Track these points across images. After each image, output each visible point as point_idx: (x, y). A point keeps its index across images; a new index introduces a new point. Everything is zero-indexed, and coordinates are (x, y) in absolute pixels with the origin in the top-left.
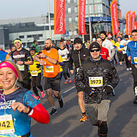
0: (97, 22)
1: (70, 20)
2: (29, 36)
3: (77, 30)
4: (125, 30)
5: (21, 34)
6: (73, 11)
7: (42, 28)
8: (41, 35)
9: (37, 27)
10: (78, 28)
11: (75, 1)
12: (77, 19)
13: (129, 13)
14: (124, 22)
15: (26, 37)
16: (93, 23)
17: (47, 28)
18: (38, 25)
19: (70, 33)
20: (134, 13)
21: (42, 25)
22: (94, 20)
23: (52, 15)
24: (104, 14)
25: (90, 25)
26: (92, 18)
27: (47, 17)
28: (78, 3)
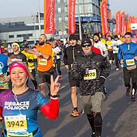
0: (86, 22)
1: (60, 19)
2: (18, 36)
3: (67, 30)
4: (115, 30)
5: (11, 33)
6: (63, 11)
7: (32, 28)
8: (31, 35)
10: (68, 28)
11: (65, 1)
12: (67, 19)
13: (119, 13)
14: (113, 22)
15: (15, 36)
16: (82, 22)
17: (37, 28)
18: (28, 25)
19: (60, 33)
20: (124, 13)
21: (32, 24)
22: (84, 20)
23: (42, 15)
24: (94, 14)
25: (80, 24)
26: (82, 18)
27: (37, 16)
28: (68, 3)
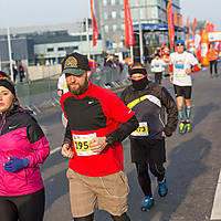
1: (115, 27)
2: (60, 49)
5: (50, 46)
6: (118, 16)
7: (77, 39)
8: (77, 48)
9: (71, 37)
11: (122, 3)
12: (123, 27)
14: (186, 31)
15: (56, 49)
16: (144, 31)
17: (84, 38)
18: (73, 34)
19: (114, 45)
21: (78, 34)
22: (147, 28)
24: (160, 21)
25: (140, 34)
26: (144, 25)
